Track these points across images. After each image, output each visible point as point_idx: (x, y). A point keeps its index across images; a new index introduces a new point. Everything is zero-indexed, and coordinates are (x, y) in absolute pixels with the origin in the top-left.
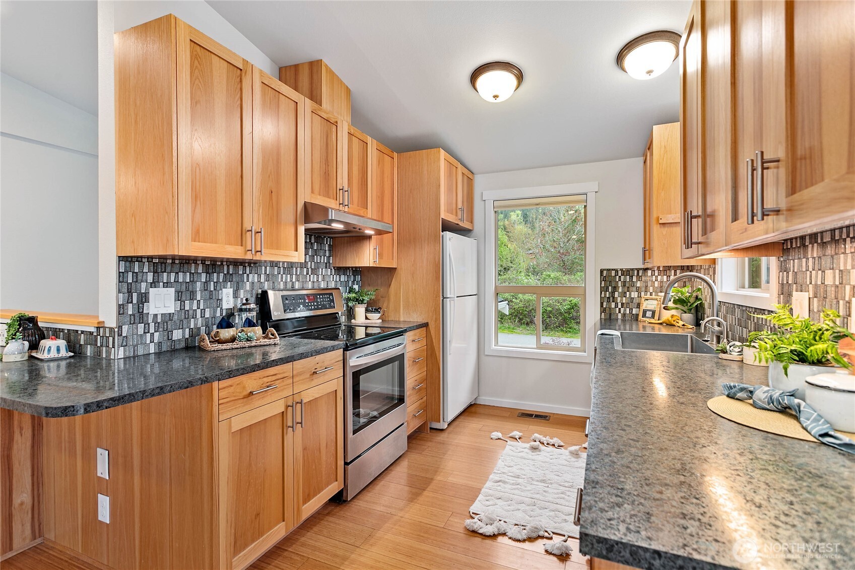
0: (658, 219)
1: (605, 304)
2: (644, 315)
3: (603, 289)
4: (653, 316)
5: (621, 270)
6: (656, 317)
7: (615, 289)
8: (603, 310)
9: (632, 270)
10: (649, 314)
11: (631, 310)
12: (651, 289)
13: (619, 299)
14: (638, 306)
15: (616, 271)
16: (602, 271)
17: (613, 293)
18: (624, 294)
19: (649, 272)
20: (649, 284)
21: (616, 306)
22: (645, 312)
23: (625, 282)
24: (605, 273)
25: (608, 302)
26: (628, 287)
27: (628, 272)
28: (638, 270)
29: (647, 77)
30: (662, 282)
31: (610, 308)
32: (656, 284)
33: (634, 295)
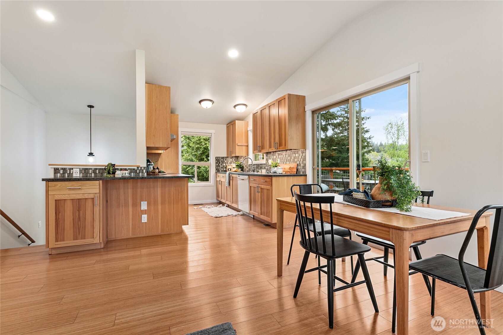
0: (237, 144)
1: (217, 167)
2: (228, 170)
3: (216, 163)
4: (231, 170)
5: (221, 157)
6: (232, 170)
7: (220, 163)
8: (216, 169)
9: (224, 157)
10: (229, 170)
11: (224, 169)
12: (228, 163)
13: (221, 166)
14: (226, 168)
15: (220, 157)
16: (216, 157)
17: (219, 164)
18: (222, 164)
19: (228, 158)
20: (228, 161)
21: (220, 168)
22: (228, 169)
23: (222, 161)
24: (217, 158)
25: (218, 167)
26: (223, 162)
27: (223, 158)
28: (225, 157)
29: (240, 112)
30: (231, 161)
31: (218, 169)
32: (230, 162)
33: (224, 165)
